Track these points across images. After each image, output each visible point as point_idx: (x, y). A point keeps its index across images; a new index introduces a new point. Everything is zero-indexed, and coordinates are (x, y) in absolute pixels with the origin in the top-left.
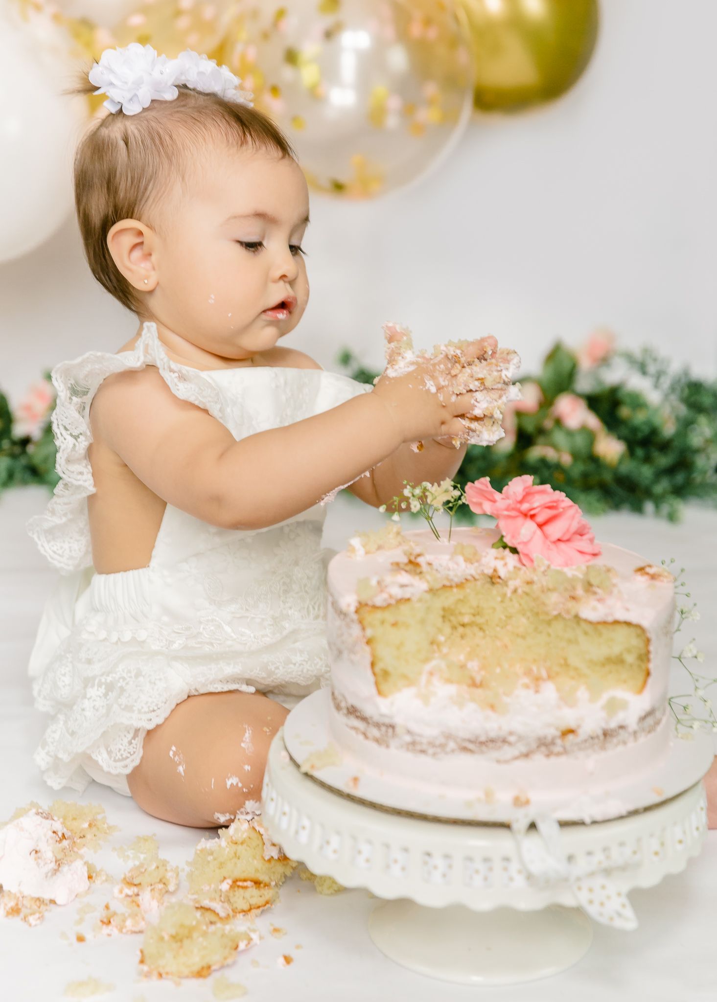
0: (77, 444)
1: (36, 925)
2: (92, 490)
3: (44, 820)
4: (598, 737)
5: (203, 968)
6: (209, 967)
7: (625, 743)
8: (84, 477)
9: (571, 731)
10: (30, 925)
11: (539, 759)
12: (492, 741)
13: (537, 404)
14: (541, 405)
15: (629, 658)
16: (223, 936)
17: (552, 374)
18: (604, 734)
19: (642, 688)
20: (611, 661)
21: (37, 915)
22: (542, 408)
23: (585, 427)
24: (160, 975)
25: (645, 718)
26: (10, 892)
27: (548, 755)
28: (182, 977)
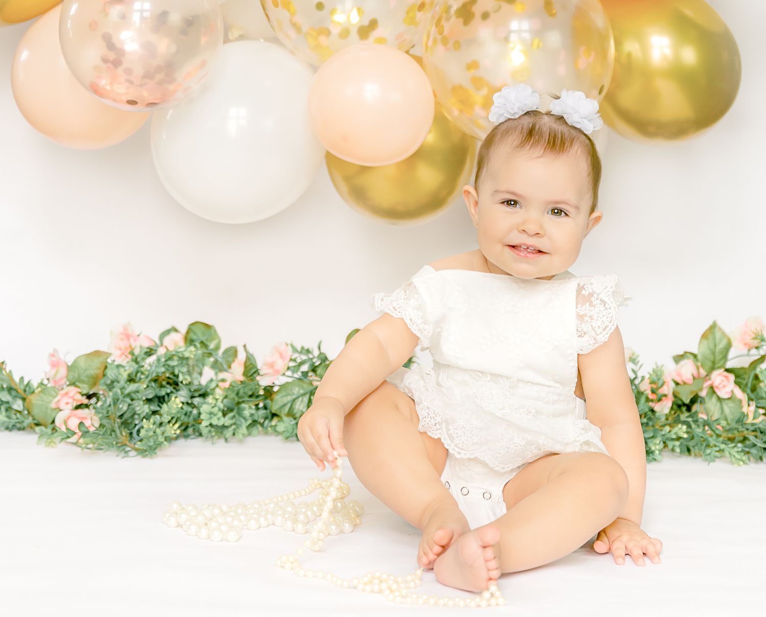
13: (691, 377)
14: (694, 378)
17: (705, 350)
22: (696, 381)
23: (731, 397)
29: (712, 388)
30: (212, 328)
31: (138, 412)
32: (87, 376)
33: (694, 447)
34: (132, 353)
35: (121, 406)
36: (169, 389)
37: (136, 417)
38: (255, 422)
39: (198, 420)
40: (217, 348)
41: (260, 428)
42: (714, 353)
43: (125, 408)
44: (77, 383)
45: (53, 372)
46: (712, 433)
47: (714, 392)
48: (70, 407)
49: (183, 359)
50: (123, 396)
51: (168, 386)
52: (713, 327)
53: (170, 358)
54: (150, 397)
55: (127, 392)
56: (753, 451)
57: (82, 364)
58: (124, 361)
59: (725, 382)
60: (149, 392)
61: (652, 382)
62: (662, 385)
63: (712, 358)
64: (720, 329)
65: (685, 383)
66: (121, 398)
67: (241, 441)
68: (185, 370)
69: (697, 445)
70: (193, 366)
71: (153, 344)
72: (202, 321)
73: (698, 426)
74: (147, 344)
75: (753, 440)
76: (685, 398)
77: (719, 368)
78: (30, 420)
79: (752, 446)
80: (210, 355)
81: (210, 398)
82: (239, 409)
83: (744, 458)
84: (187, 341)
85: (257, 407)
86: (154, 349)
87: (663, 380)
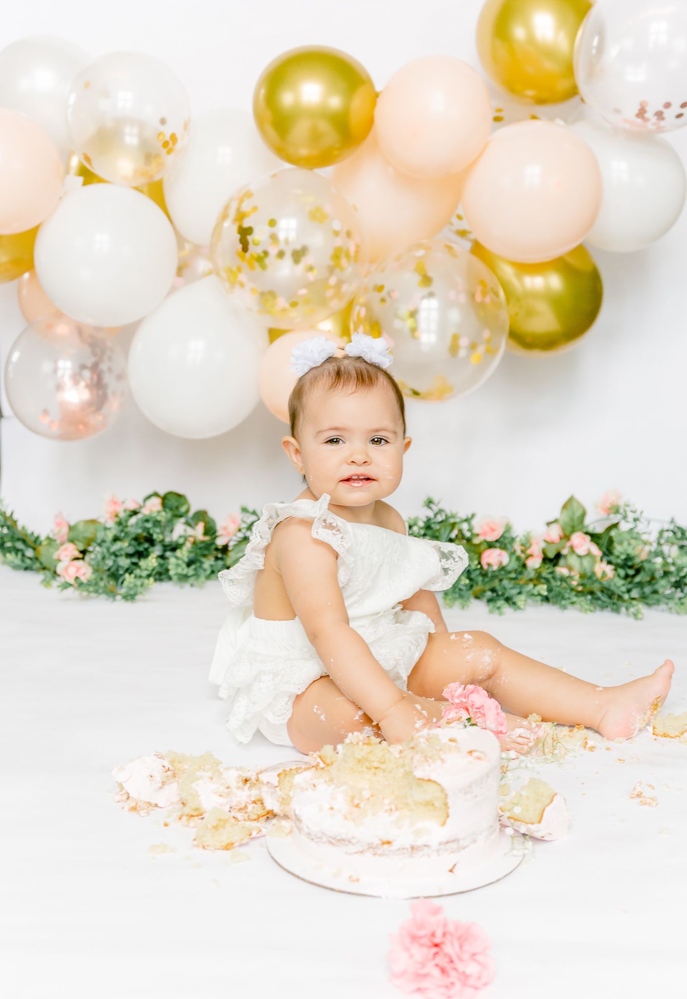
0: (261, 542)
1: (143, 817)
2: (262, 568)
3: (158, 759)
4: (407, 849)
5: (228, 844)
6: (233, 844)
7: (428, 856)
8: (259, 560)
9: (389, 843)
10: (140, 816)
11: (368, 855)
12: (343, 840)
13: (557, 537)
14: (559, 538)
15: (437, 804)
16: (243, 827)
17: (564, 518)
18: (412, 848)
19: (444, 824)
20: (429, 804)
21: (146, 811)
22: (562, 540)
23: (589, 554)
24: (204, 847)
25: (447, 843)
26: (133, 797)
27: (375, 855)
28: (216, 849)
29: (571, 547)
30: (184, 497)
31: (122, 566)
32: (83, 537)
33: (551, 598)
34: (117, 516)
35: (107, 562)
36: (146, 545)
37: (120, 570)
38: (212, 572)
39: (167, 570)
40: (188, 511)
42: (572, 520)
43: (111, 563)
44: (75, 541)
45: (57, 530)
46: (566, 587)
47: (573, 551)
48: (68, 559)
49: (157, 523)
50: (109, 553)
51: (145, 543)
52: (571, 500)
53: (147, 521)
54: (131, 552)
55: (112, 550)
56: (599, 602)
57: (81, 527)
58: (111, 524)
59: (582, 541)
60: (129, 549)
61: (522, 544)
62: (529, 546)
63: (570, 523)
64: (577, 502)
65: (552, 542)
66: (108, 555)
67: (201, 588)
68: (158, 530)
69: (554, 596)
70: (164, 528)
71: (137, 506)
72: (175, 492)
73: (555, 581)
74: (132, 507)
75: (599, 594)
76: (551, 555)
77: (577, 531)
78: (37, 565)
79: (598, 599)
80: (181, 516)
81: (178, 553)
82: (201, 563)
83: (592, 608)
84: (164, 505)
85: (217, 558)
86: (138, 511)
87: (533, 541)
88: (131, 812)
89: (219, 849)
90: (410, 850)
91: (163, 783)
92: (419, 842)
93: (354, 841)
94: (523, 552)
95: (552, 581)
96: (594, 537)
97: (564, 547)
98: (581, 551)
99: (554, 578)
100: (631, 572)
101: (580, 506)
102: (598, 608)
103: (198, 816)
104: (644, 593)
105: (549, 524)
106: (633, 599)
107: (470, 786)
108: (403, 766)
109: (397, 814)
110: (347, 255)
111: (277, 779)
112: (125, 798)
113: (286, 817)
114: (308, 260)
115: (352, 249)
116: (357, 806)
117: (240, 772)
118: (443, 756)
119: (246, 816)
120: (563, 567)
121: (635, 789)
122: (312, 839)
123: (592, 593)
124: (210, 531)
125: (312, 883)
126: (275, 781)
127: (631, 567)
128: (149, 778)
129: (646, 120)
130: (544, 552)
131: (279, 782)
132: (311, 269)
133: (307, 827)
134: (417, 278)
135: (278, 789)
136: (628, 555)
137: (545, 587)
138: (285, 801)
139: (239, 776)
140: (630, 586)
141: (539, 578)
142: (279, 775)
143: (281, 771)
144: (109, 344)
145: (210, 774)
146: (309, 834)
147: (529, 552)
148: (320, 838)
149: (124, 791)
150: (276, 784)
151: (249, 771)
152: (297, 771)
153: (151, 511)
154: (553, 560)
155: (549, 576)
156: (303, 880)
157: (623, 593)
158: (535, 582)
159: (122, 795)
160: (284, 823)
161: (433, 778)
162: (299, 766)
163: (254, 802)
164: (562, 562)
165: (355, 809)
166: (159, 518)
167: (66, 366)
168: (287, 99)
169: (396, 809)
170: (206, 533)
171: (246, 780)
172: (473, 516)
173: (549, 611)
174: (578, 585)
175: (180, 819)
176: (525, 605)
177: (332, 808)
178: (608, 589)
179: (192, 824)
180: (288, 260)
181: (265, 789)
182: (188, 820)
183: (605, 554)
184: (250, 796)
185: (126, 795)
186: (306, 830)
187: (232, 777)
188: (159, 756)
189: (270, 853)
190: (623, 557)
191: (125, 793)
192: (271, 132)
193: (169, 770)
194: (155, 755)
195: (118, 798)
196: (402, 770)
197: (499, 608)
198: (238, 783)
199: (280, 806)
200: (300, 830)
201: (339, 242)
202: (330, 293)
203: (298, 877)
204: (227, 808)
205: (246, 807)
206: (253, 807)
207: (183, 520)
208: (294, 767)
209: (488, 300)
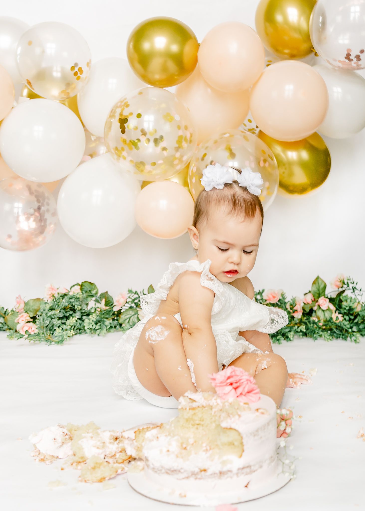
0: (167, 284)
1: (48, 464)
2: (165, 299)
3: (60, 428)
4: (216, 474)
5: (102, 478)
6: (105, 478)
7: (231, 477)
8: (164, 294)
9: (205, 470)
11: (192, 479)
12: (175, 471)
13: (311, 301)
14: (312, 301)
15: (236, 443)
16: (112, 467)
17: (315, 289)
18: (221, 473)
19: (241, 456)
20: (231, 444)
21: (50, 461)
22: (313, 302)
23: (328, 309)
24: (85, 481)
25: (243, 468)
26: (42, 453)
27: (196, 479)
28: (93, 482)
29: (319, 306)
30: (94, 285)
31: (56, 324)
32: (33, 309)
33: (308, 333)
34: (53, 296)
35: (46, 322)
36: (71, 312)
37: (54, 326)
38: (111, 327)
39: (84, 327)
40: (96, 293)
41: (114, 329)
42: (319, 290)
43: (48, 323)
44: (28, 312)
45: (18, 306)
46: (317, 327)
47: (320, 308)
48: (24, 322)
49: (77, 299)
50: (47, 317)
51: (70, 311)
52: (318, 278)
53: (72, 298)
54: (61, 316)
55: (49, 315)
56: (335, 335)
57: (31, 303)
58: (50, 301)
59: (325, 302)
60: (60, 314)
61: (291, 305)
62: (295, 306)
63: (318, 292)
64: (321, 279)
65: (308, 304)
66: (46, 318)
67: (104, 336)
68: (77, 303)
69: (310, 332)
70: (82, 302)
71: (67, 291)
72: (89, 281)
73: (310, 324)
74: (64, 292)
75: (335, 330)
76: (307, 310)
77: (322, 296)
78: (6, 327)
79: (335, 332)
80: (93, 296)
81: (90, 317)
82: (103, 321)
83: (331, 338)
84: (82, 289)
85: (113, 319)
86: (67, 294)
87: (297, 302)
88: (40, 462)
89: (96, 482)
90: (219, 474)
91: (63, 443)
92: (225, 469)
93: (182, 471)
94: (291, 309)
95: (308, 324)
96: (331, 300)
97: (314, 306)
98: (324, 307)
99: (309, 322)
100: (352, 317)
101: (323, 281)
102: (334, 338)
103: (83, 462)
104: (359, 328)
105: (305, 294)
106: (354, 332)
107: (257, 431)
108: (215, 421)
109: (211, 452)
110: (186, 140)
111: (134, 435)
112: (37, 454)
113: (140, 459)
114: (163, 144)
115: (188, 136)
116: (185, 448)
117: (112, 433)
118: (239, 413)
119: (115, 461)
120: (314, 317)
121: (359, 432)
122: (156, 472)
123: (331, 330)
124: (109, 303)
125: (155, 500)
126: (132, 436)
127: (352, 315)
128: (54, 440)
129: (351, 60)
130: (304, 310)
131: (135, 436)
132: (164, 149)
133: (153, 464)
134: (227, 154)
135: (134, 441)
136: (350, 307)
137: (304, 327)
138: (139, 449)
139: (111, 436)
140: (352, 325)
141: (301, 322)
142: (135, 432)
143: (136, 429)
144: (46, 195)
145: (91, 435)
146: (153, 468)
147: (295, 308)
148: (161, 470)
149: (37, 450)
150: (134, 438)
151: (118, 432)
152: (147, 430)
153: (74, 293)
154: (309, 313)
155: (307, 321)
156: (150, 498)
157: (349, 328)
158: (299, 325)
159: (36, 452)
160: (139, 463)
161: (233, 426)
162: (148, 426)
163: (121, 452)
164: (314, 314)
165: (184, 451)
166: (78, 296)
167: (19, 206)
168: (146, 46)
169: (210, 449)
170: (106, 305)
171: (117, 439)
172: (263, 291)
173: (307, 342)
174: (323, 325)
175: (72, 464)
176: (293, 337)
177: (168, 451)
178: (340, 327)
179: (79, 467)
180: (152, 143)
181: (126, 442)
182: (77, 465)
183: (337, 309)
184: (118, 448)
185: (38, 452)
186: (152, 466)
187: (106, 436)
188: (61, 426)
189: (129, 483)
190: (347, 308)
191: (37, 451)
192: (138, 66)
193: (67, 434)
194: (58, 426)
195: (33, 454)
196: (214, 425)
197: (278, 340)
198: (110, 439)
199: (136, 452)
200: (148, 466)
201: (180, 133)
202: (176, 162)
203: (146, 497)
204: (103, 456)
205: (115, 455)
206: (120, 455)
207: (94, 299)
208: (145, 427)
209: (267, 164)
